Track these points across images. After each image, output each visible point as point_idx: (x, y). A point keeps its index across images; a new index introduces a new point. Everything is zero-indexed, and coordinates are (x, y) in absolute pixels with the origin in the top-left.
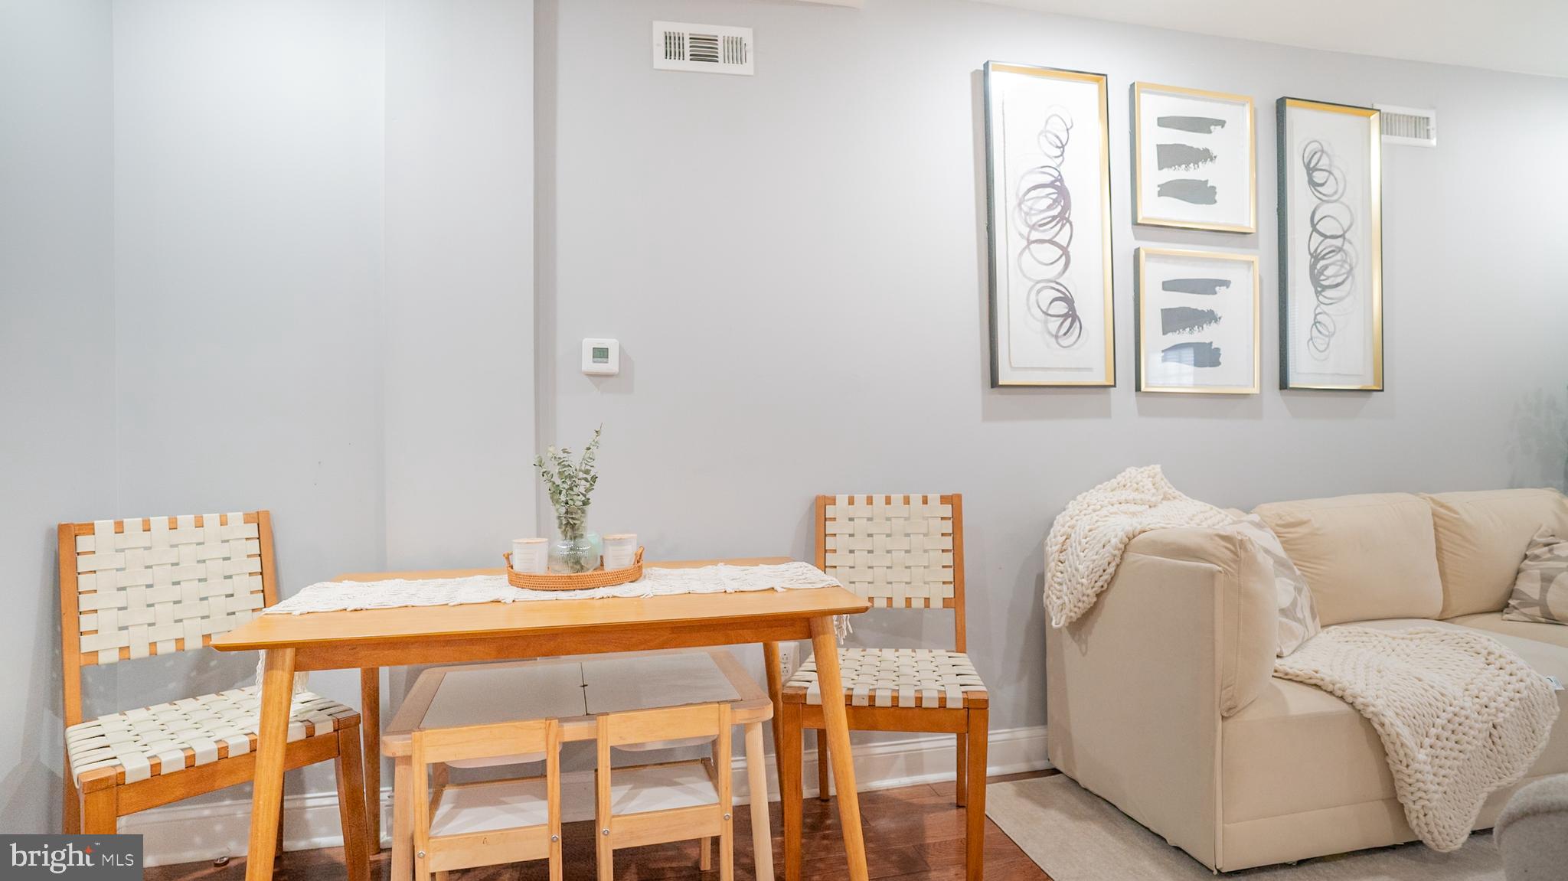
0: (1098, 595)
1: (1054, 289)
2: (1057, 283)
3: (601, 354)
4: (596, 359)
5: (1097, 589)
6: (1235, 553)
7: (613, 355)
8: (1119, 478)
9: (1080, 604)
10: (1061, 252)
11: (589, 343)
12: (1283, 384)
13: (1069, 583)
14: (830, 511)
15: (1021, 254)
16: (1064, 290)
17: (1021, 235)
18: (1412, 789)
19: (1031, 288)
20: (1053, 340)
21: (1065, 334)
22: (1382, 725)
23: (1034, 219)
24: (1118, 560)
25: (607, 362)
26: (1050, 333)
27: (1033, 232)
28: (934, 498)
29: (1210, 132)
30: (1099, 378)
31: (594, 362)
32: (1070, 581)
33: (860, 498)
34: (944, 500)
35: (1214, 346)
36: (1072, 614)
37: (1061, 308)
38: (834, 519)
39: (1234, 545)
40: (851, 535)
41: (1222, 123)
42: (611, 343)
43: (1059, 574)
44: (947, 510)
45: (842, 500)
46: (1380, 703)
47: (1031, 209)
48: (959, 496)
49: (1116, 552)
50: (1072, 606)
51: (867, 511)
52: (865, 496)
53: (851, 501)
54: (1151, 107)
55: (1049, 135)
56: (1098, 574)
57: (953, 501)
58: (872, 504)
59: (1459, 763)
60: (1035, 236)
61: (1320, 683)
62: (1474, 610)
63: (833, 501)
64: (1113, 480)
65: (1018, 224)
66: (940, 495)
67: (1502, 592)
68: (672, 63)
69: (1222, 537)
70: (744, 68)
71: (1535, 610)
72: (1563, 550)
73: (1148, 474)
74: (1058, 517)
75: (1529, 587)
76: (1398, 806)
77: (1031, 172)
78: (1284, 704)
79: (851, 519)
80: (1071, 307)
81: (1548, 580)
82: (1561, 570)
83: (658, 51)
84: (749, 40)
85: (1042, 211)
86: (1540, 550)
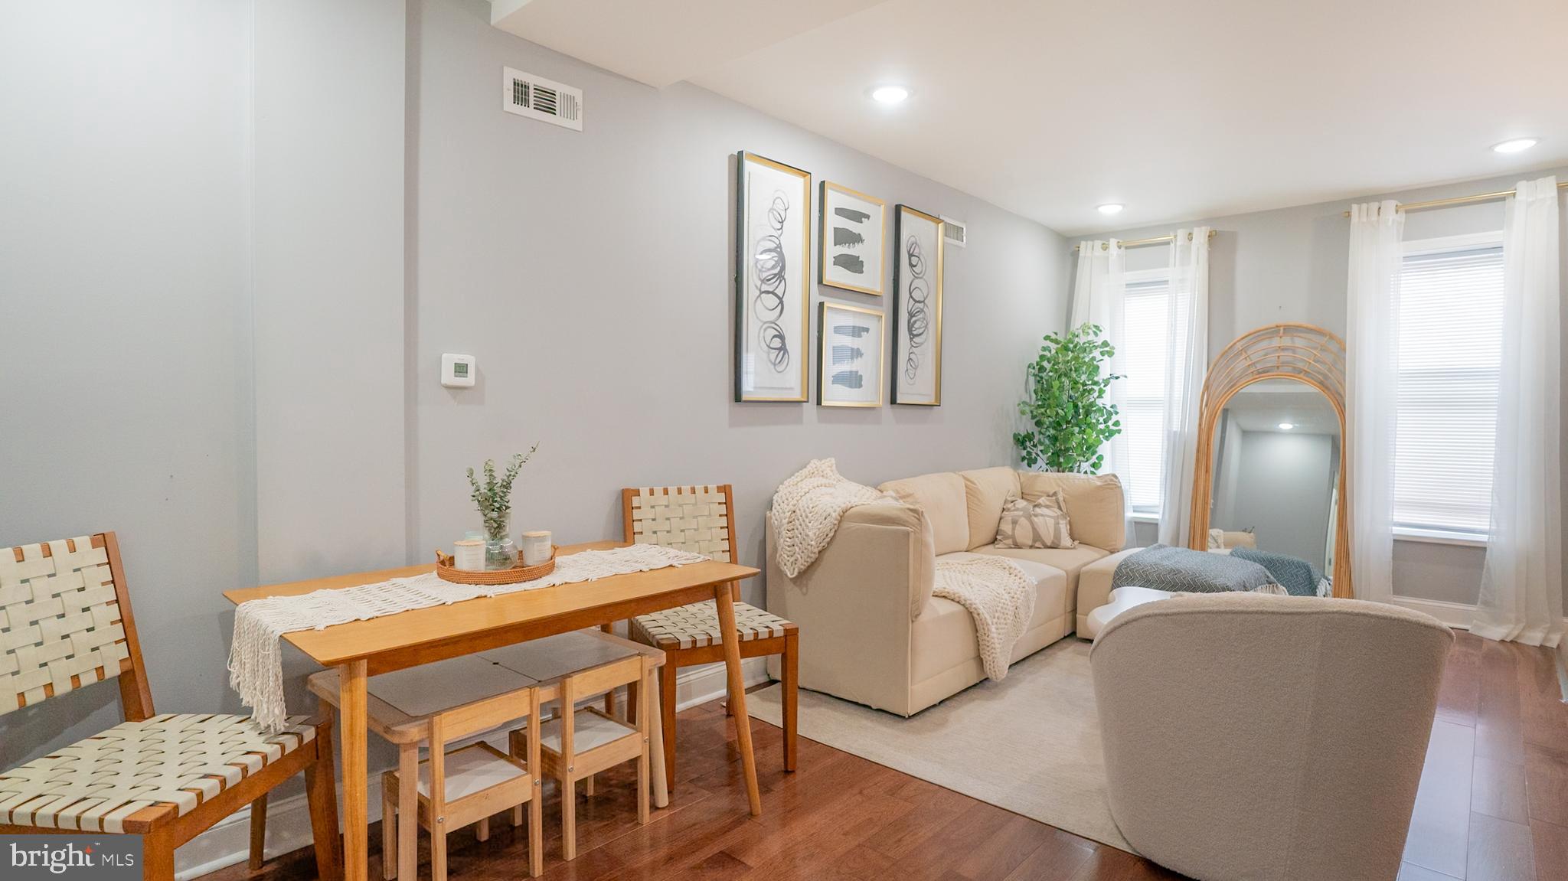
0: (820, 552)
1: (774, 328)
2: (776, 324)
3: (461, 369)
4: (457, 374)
5: (820, 548)
6: (919, 520)
7: (471, 370)
8: (809, 467)
9: (809, 560)
10: (779, 301)
11: (449, 359)
12: (893, 401)
13: (800, 545)
14: (636, 501)
15: (756, 301)
16: (779, 329)
17: (756, 286)
18: (988, 649)
19: (762, 327)
20: (773, 367)
21: (779, 362)
22: (978, 614)
23: (765, 275)
24: (836, 527)
25: (467, 377)
26: (770, 361)
27: (763, 285)
28: (712, 487)
29: (861, 222)
30: (796, 395)
31: (456, 376)
32: (801, 543)
33: (658, 490)
34: (720, 489)
35: (859, 374)
36: (802, 567)
37: (777, 343)
38: (640, 508)
39: (918, 514)
40: (654, 520)
41: (868, 217)
42: (470, 360)
43: (788, 539)
44: (722, 497)
45: (644, 491)
46: (977, 602)
47: (762, 267)
48: (730, 486)
49: (836, 522)
50: (803, 561)
51: (664, 500)
52: (662, 488)
53: (652, 493)
54: (833, 200)
55: (775, 212)
56: (823, 538)
57: (725, 489)
58: (667, 494)
59: (1005, 631)
60: (765, 288)
61: (947, 595)
62: (981, 544)
63: (637, 493)
64: (805, 469)
65: (755, 278)
66: (715, 486)
67: (994, 532)
68: (519, 109)
69: (911, 510)
70: (577, 125)
71: (1010, 542)
72: (1021, 504)
73: (828, 464)
74: (775, 498)
75: (1006, 527)
76: (980, 661)
77: (763, 239)
78: (936, 610)
79: (653, 507)
80: (783, 343)
81: (1015, 522)
82: (1020, 516)
83: (509, 95)
84: (579, 100)
85: (769, 270)
86: (1010, 506)
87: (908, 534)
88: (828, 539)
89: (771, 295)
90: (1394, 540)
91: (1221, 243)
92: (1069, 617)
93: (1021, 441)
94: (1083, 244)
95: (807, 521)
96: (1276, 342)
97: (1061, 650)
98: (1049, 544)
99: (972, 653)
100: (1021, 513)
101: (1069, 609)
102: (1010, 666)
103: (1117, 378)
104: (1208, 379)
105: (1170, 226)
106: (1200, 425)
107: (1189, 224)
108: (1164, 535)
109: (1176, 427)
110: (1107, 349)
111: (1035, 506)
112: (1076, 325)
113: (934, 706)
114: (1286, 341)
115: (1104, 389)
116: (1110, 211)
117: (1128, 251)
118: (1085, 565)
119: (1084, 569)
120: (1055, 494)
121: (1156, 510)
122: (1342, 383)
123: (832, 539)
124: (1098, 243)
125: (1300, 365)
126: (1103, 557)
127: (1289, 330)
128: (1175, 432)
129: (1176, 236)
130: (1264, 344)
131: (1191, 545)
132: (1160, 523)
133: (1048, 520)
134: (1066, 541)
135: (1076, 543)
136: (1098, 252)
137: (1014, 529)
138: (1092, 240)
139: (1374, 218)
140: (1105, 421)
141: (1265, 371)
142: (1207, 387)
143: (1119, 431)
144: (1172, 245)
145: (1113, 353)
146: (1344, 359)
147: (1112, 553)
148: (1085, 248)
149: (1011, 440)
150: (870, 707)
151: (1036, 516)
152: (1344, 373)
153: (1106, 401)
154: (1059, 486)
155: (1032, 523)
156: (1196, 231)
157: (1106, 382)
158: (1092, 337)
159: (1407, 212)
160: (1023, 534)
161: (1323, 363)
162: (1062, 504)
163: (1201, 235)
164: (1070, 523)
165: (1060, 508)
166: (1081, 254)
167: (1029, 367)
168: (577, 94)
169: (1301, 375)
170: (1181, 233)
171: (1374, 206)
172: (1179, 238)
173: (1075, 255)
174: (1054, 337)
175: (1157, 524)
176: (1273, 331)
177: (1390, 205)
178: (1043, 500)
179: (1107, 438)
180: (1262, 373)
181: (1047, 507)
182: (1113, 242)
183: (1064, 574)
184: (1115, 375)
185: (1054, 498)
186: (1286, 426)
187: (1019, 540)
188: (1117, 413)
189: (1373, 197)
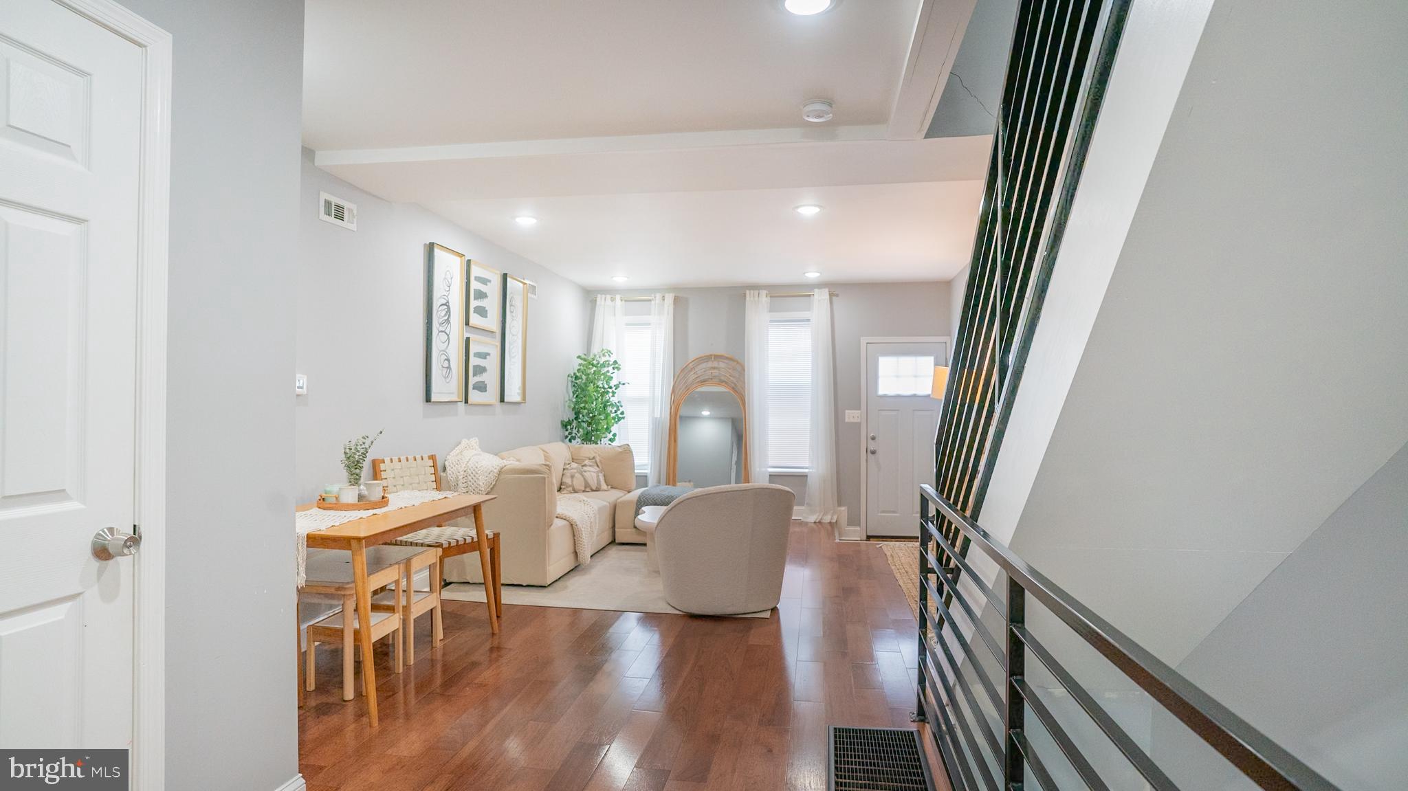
1: (445, 355)
2: (446, 352)
8: (462, 444)
10: (447, 337)
12: (502, 400)
14: (382, 467)
15: (437, 337)
16: (447, 355)
17: (438, 328)
18: (580, 545)
19: (440, 354)
20: (445, 379)
21: (448, 377)
22: (576, 525)
23: (442, 320)
24: (497, 478)
25: (302, 388)
26: (444, 376)
27: (440, 327)
28: (426, 457)
29: (487, 285)
30: (454, 398)
33: (395, 459)
34: (429, 458)
35: (486, 383)
37: (446, 364)
38: (385, 471)
39: (549, 467)
41: (490, 282)
44: (431, 463)
45: (387, 460)
47: (440, 316)
48: (435, 455)
49: (496, 476)
51: (398, 465)
52: (397, 458)
53: (391, 461)
54: (474, 271)
55: (447, 280)
56: (489, 485)
57: (432, 457)
58: (400, 461)
59: (588, 536)
60: (442, 328)
61: (562, 516)
63: (383, 461)
64: (460, 446)
65: (437, 322)
66: (427, 456)
67: (560, 483)
68: (327, 218)
69: (545, 465)
70: (353, 227)
71: (570, 489)
72: (574, 465)
73: (474, 441)
74: (446, 463)
75: (568, 480)
76: (576, 553)
77: (440, 298)
78: (558, 523)
79: (393, 470)
80: (449, 364)
81: (572, 477)
82: (575, 473)
83: (322, 209)
84: (355, 212)
85: (443, 317)
86: (568, 466)
87: (544, 478)
88: (491, 486)
89: (444, 333)
90: (770, 475)
91: (680, 303)
92: (610, 532)
93: (565, 425)
94: (599, 296)
95: (477, 476)
96: (710, 364)
97: (609, 550)
98: (594, 489)
99: (572, 549)
100: (575, 471)
101: (611, 526)
102: (591, 556)
103: (624, 384)
104: (674, 386)
105: (652, 290)
106: (671, 413)
107: (663, 290)
108: (652, 481)
109: (657, 415)
110: (616, 366)
111: (583, 466)
112: (596, 349)
113: (557, 580)
114: (715, 364)
115: (616, 391)
116: (620, 279)
117: (627, 303)
118: (618, 499)
119: (619, 501)
120: (594, 458)
121: (646, 467)
122: (743, 388)
123: (494, 485)
124: (608, 297)
125: (723, 378)
126: (625, 495)
127: (717, 357)
128: (656, 418)
129: (655, 297)
130: (704, 365)
131: (668, 483)
132: (648, 475)
133: (592, 474)
134: (604, 486)
135: (609, 487)
136: (609, 302)
137: (572, 481)
138: (605, 294)
139: (756, 298)
140: (616, 412)
141: (705, 381)
142: (673, 391)
143: (623, 418)
144: (653, 302)
145: (620, 369)
146: (744, 375)
147: (629, 492)
148: (600, 300)
149: (560, 426)
150: (521, 586)
151: (585, 472)
152: (744, 383)
153: (614, 400)
154: (596, 453)
155: (583, 476)
156: (667, 295)
157: (617, 387)
158: (607, 358)
159: (771, 297)
160: (578, 484)
161: (734, 377)
162: (599, 464)
163: (670, 298)
164: (604, 476)
165: (598, 466)
166: (598, 303)
167: (569, 376)
168: (353, 207)
169: (723, 384)
170: (659, 296)
171: (756, 292)
172: (657, 298)
173: (593, 303)
174: (583, 356)
175: (646, 476)
176: (708, 358)
177: (764, 293)
178: (587, 462)
179: (617, 423)
180: (703, 382)
181: (590, 466)
182: (618, 297)
183: (608, 504)
184: (622, 383)
185: (593, 461)
186: (706, 413)
187: (577, 487)
188: (622, 406)
189: (755, 287)
